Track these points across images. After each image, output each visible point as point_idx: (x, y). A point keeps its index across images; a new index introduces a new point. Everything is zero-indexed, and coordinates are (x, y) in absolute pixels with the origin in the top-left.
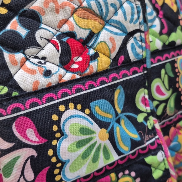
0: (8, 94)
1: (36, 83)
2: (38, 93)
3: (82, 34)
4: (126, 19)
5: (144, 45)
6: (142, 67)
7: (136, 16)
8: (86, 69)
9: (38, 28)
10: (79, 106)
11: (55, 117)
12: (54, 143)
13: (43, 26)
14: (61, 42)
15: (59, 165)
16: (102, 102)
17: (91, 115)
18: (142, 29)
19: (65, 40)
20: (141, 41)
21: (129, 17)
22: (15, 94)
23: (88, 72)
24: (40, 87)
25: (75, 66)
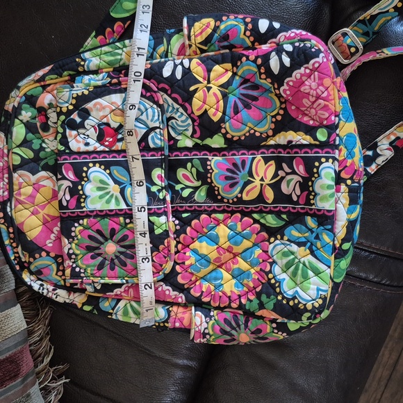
0: (64, 150)
1: (79, 148)
2: (79, 153)
3: (114, 125)
4: (148, 119)
5: (162, 138)
6: (160, 153)
7: (156, 118)
8: (113, 146)
9: (87, 118)
10: (103, 167)
11: (85, 169)
12: (83, 183)
13: (90, 118)
14: (99, 128)
15: (84, 197)
16: (121, 168)
17: (110, 174)
18: (161, 127)
19: (102, 127)
20: (161, 135)
21: (150, 118)
22: (67, 151)
23: (114, 148)
24: (81, 150)
25: (107, 143)
